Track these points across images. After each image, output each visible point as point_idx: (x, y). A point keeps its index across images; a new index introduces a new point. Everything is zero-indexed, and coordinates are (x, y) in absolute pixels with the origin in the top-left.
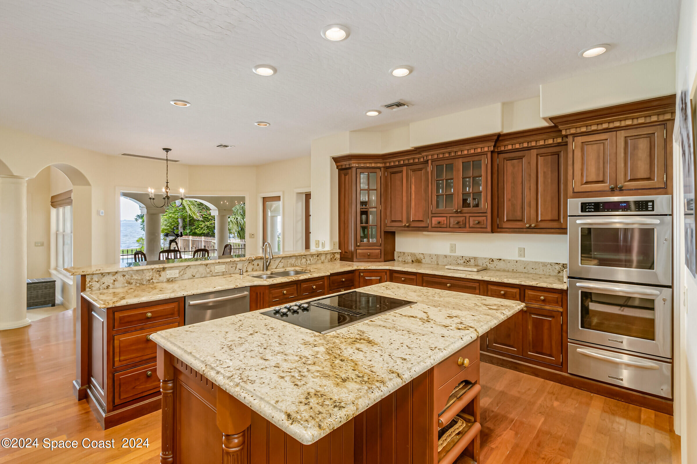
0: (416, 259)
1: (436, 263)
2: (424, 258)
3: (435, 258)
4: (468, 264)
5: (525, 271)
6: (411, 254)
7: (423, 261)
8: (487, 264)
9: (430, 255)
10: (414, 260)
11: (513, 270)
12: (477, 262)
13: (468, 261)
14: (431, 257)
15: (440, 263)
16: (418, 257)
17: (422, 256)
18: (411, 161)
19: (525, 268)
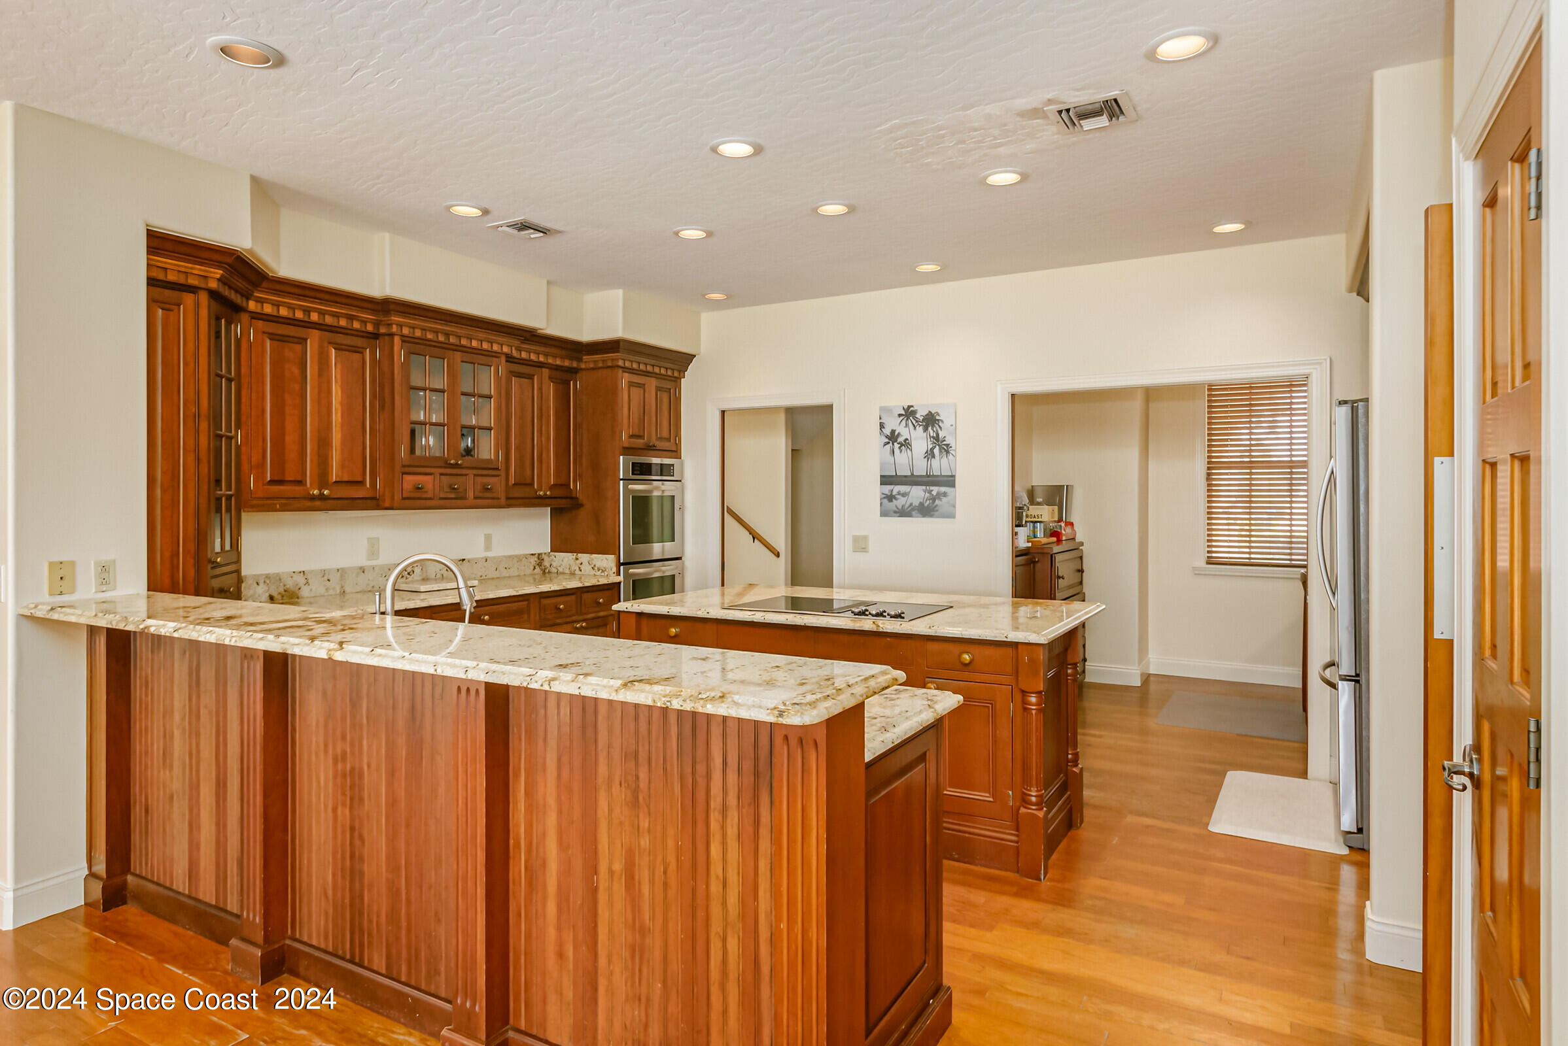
0: (281, 590)
1: (338, 592)
2: (307, 583)
3: (335, 578)
4: (410, 578)
5: (497, 574)
6: (268, 577)
7: (305, 592)
8: (442, 572)
9: (324, 573)
10: (275, 594)
11: (481, 576)
12: (426, 572)
13: (409, 574)
14: (326, 578)
15: (348, 589)
16: (290, 584)
17: (301, 580)
18: (343, 322)
19: (496, 569)
